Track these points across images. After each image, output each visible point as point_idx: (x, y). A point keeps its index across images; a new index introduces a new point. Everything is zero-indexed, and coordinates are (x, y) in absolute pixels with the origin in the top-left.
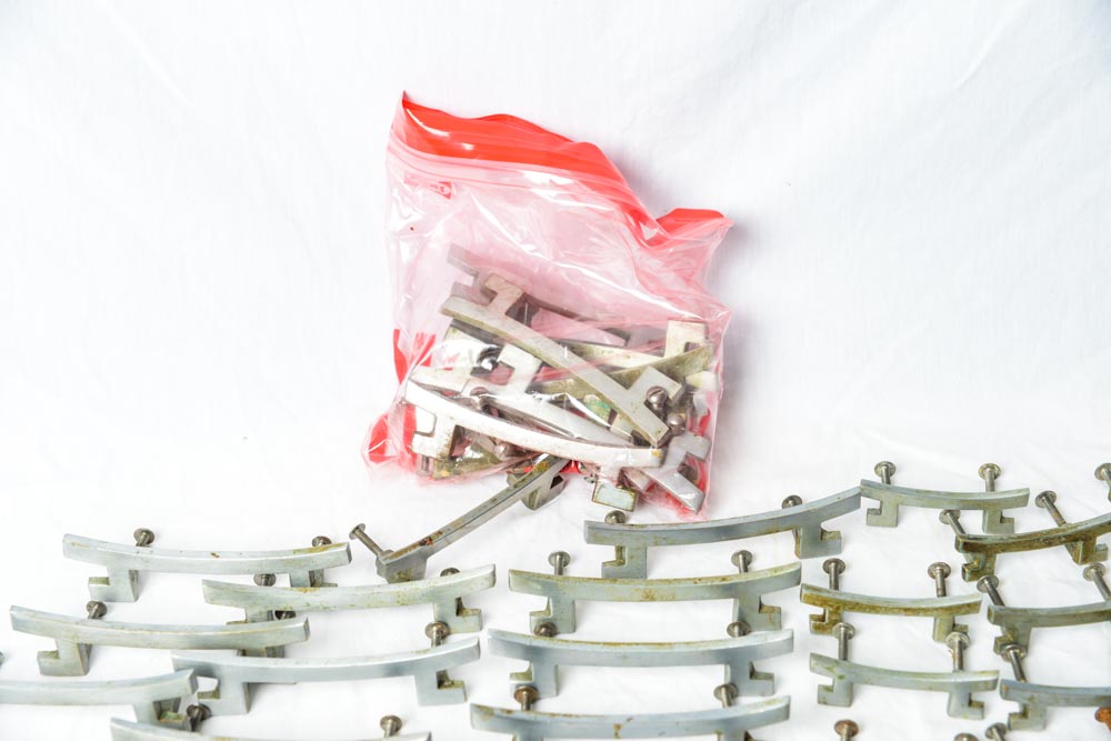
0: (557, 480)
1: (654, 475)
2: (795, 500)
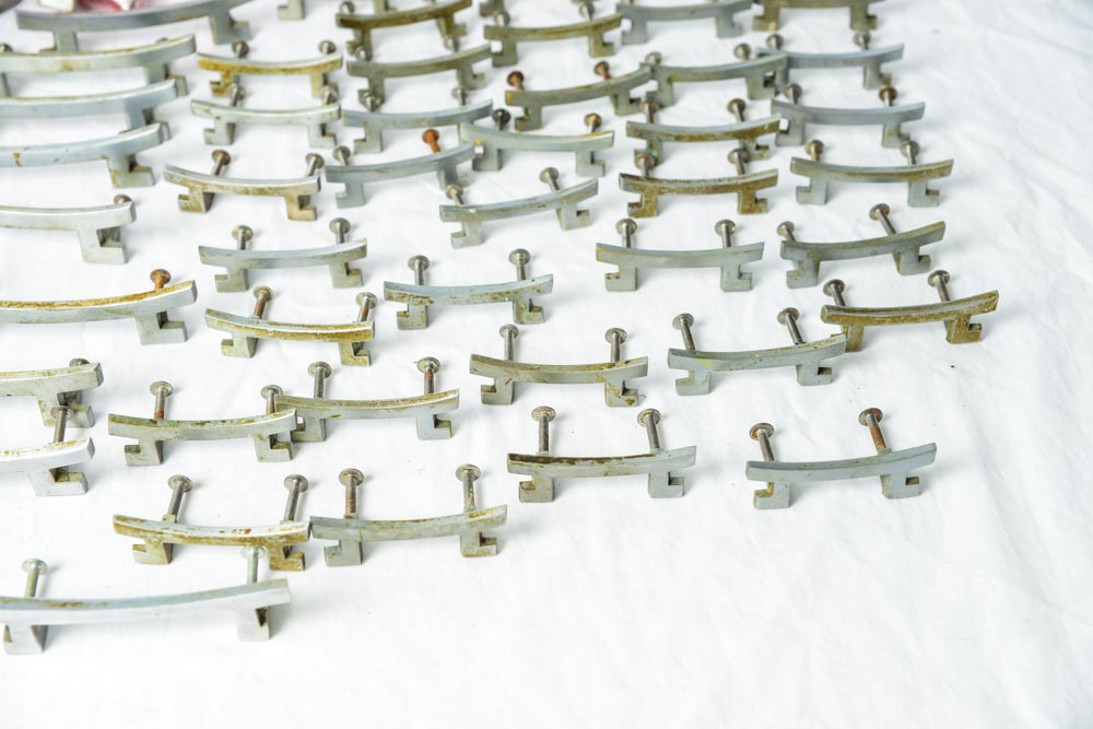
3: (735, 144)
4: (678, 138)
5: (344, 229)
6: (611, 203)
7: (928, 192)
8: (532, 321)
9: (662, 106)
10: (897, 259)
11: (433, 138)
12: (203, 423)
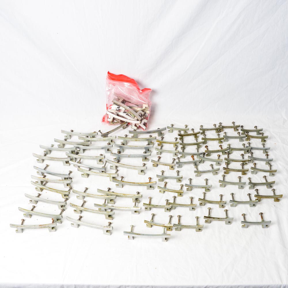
0: (127, 125)
1: (140, 125)
2: (159, 129)
3: (242, 163)
4: (233, 161)
5: (178, 172)
6: (221, 171)
7: (273, 174)
8: (208, 191)
9: (230, 154)
10: (267, 186)
11: (193, 157)
12: (157, 206)
